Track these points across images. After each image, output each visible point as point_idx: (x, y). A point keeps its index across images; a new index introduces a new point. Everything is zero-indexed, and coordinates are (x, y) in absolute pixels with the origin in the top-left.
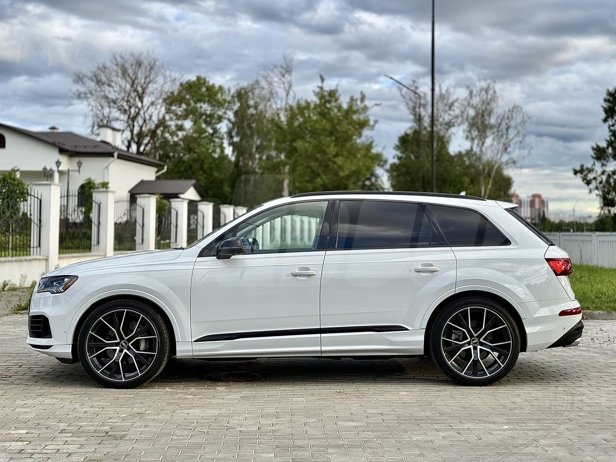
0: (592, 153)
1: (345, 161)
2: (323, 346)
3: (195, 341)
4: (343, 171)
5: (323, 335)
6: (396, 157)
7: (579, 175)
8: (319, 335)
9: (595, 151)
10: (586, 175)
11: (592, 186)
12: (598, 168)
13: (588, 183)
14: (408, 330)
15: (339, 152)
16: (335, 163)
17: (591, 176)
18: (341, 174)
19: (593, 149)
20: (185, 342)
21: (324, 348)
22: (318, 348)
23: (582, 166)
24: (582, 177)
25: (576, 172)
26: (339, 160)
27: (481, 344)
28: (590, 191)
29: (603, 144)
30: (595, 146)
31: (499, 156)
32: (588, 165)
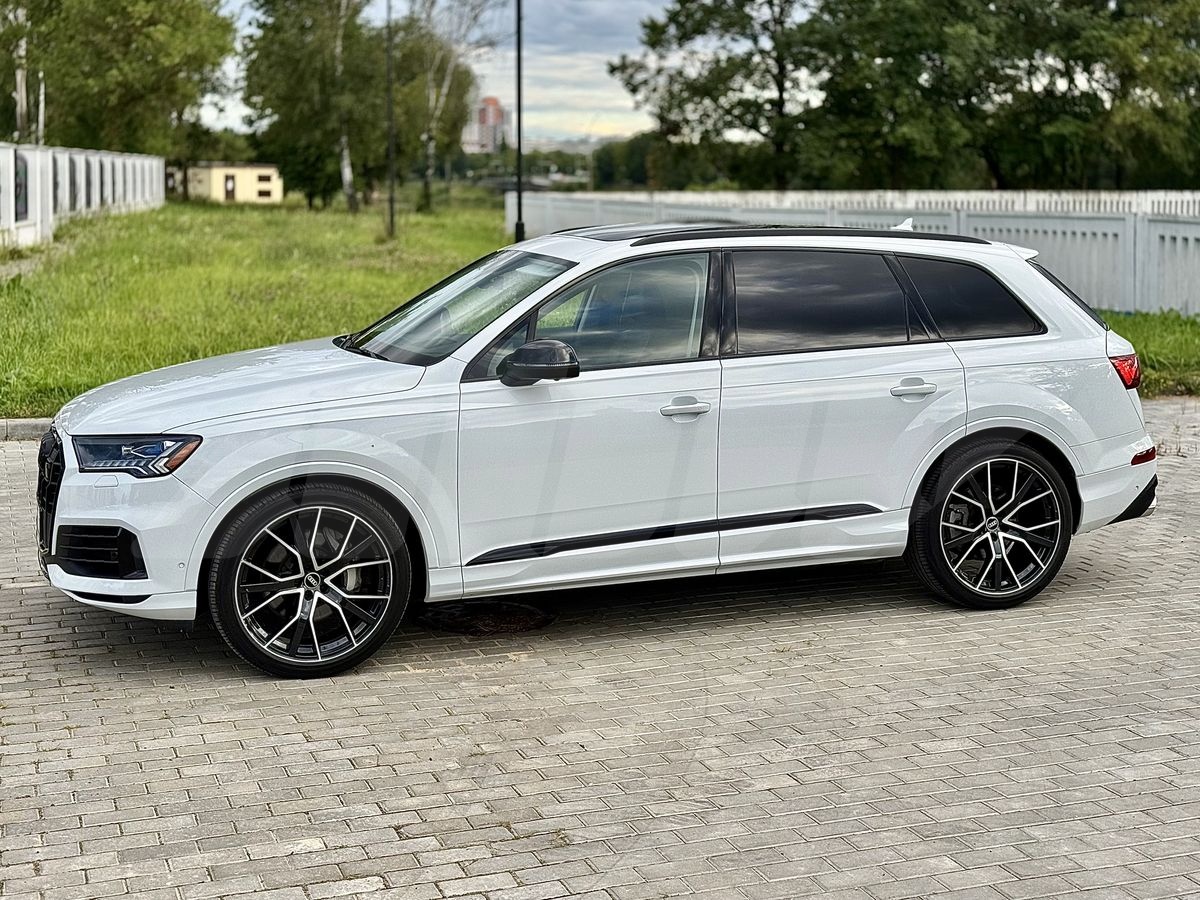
0: (641, 33)
1: (172, 35)
2: (724, 555)
3: (467, 565)
4: (168, 55)
5: (724, 533)
6: (255, 24)
7: (618, 75)
8: (714, 534)
9: (648, 31)
10: (631, 76)
11: (640, 96)
12: (652, 61)
13: (634, 90)
14: (881, 511)
15: (157, 15)
16: (148, 36)
17: (640, 77)
18: (166, 62)
19: (645, 26)
20: (447, 568)
21: (726, 560)
22: (714, 561)
23: (624, 57)
24: (622, 79)
25: (613, 70)
26: (160, 32)
27: (1005, 528)
28: (637, 106)
29: (661, 18)
30: (647, 21)
31: (463, 31)
32: (635, 56)
